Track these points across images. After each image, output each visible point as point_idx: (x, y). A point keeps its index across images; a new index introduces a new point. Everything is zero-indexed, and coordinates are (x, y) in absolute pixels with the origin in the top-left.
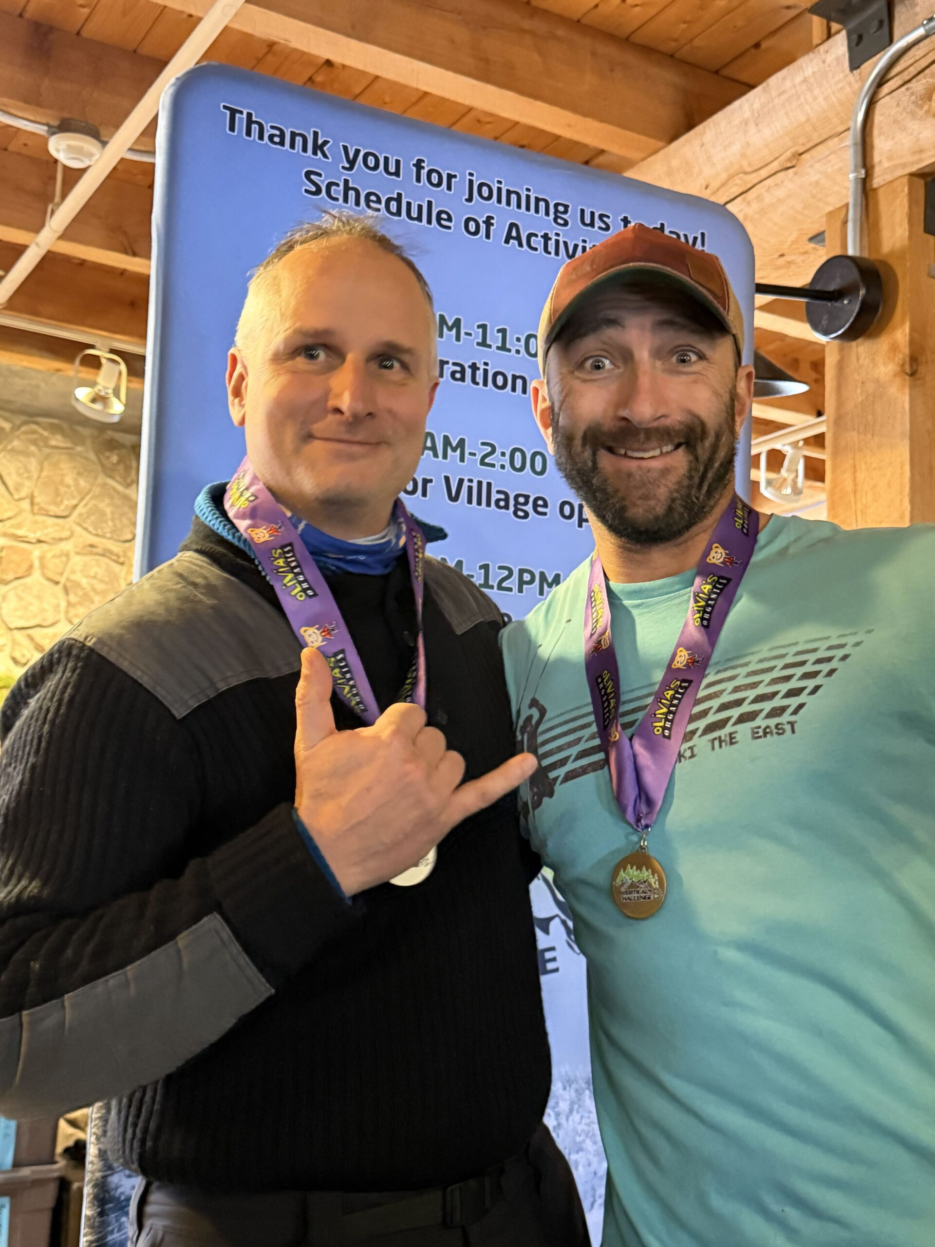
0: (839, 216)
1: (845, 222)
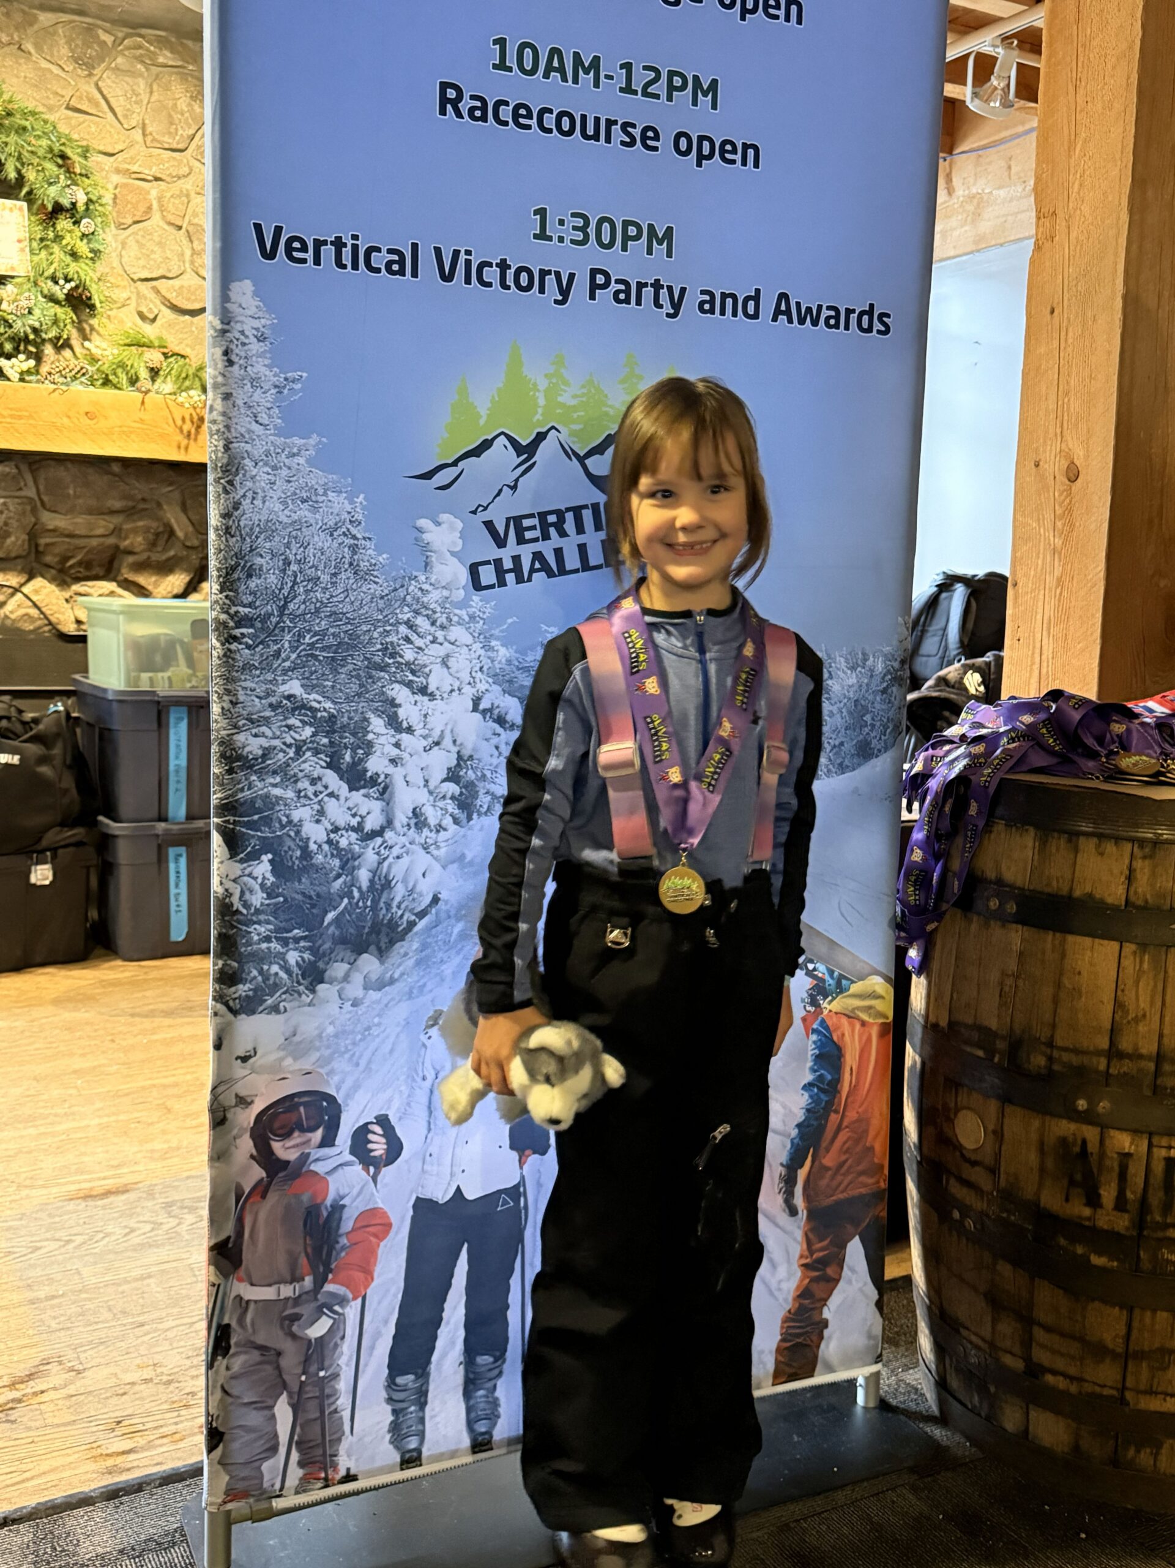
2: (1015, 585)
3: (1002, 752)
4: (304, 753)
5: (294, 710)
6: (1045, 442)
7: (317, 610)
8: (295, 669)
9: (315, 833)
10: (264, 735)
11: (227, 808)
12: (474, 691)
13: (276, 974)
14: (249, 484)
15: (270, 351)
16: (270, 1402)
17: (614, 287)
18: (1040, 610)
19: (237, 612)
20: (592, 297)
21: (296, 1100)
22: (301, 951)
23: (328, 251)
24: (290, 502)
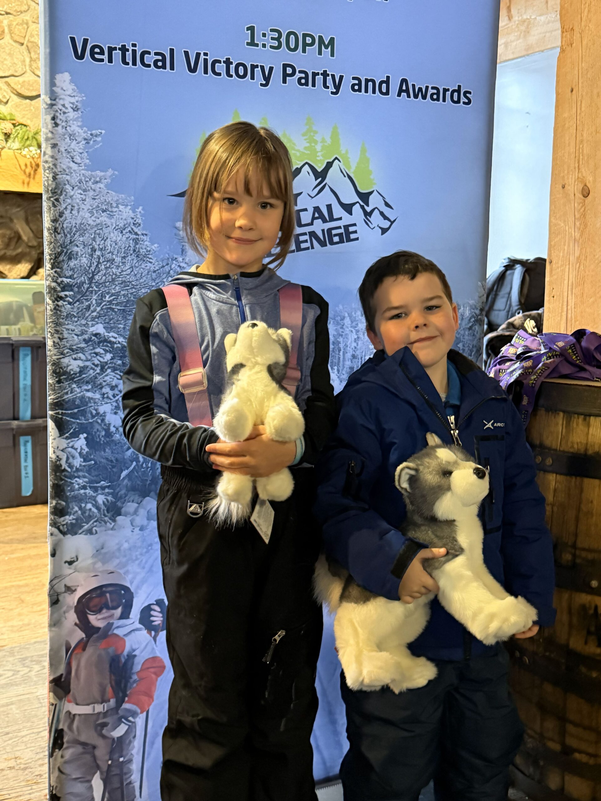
2: (551, 262)
3: (543, 365)
4: (106, 370)
5: (99, 343)
6: (568, 172)
7: (113, 280)
8: (99, 317)
9: (114, 420)
10: (80, 359)
11: (57, 405)
13: (90, 509)
14: (69, 201)
15: (81, 117)
16: (88, 778)
17: (298, 75)
18: (566, 278)
19: (62, 281)
20: (284, 81)
21: (104, 589)
22: (106, 495)
23: (117, 54)
24: (95, 212)
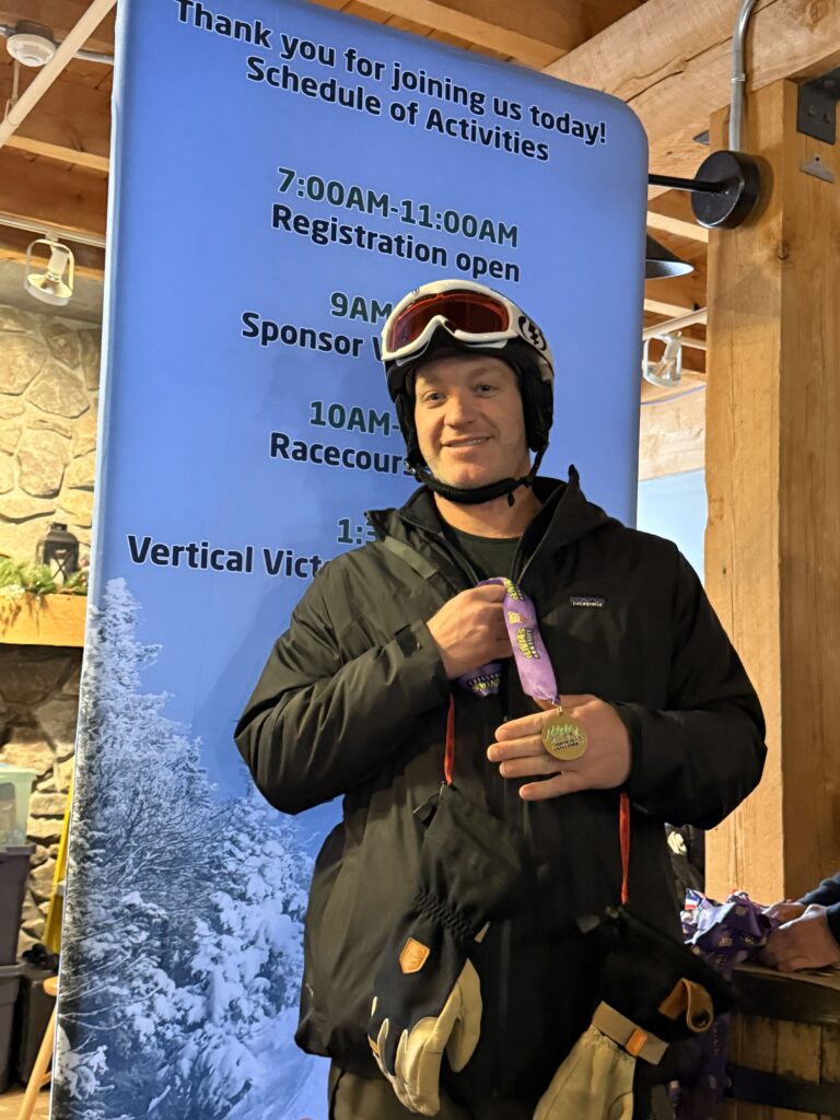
0: (722, 117)
1: (727, 122)
4: (139, 955)
5: (133, 917)
7: (158, 832)
8: (136, 882)
9: (145, 1026)
10: (106, 940)
11: (70, 1005)
12: (284, 895)
14: (110, 732)
15: (135, 630)
19: (93, 836)
23: (184, 555)
24: (142, 744)
